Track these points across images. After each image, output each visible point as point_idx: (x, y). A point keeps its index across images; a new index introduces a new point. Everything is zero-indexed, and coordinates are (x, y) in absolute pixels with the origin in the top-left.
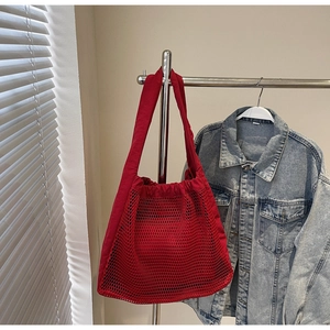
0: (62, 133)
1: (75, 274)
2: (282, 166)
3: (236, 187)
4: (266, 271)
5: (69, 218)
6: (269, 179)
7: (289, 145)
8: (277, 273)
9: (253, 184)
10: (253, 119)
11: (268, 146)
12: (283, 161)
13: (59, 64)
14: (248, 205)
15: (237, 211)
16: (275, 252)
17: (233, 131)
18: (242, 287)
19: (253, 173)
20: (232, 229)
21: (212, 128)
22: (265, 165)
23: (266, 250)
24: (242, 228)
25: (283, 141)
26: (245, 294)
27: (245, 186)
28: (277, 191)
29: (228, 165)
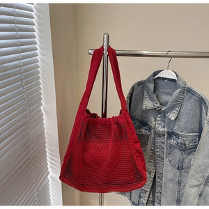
0: (43, 83)
2: (182, 110)
3: (154, 123)
4: (172, 180)
5: (47, 133)
6: (173, 119)
7: (187, 96)
8: (180, 183)
9: (164, 122)
10: (165, 79)
11: (173, 96)
12: (183, 107)
14: (161, 135)
15: (154, 138)
16: (178, 168)
17: (151, 86)
18: (158, 189)
19: (164, 114)
20: (152, 150)
21: (140, 83)
22: (171, 109)
23: (173, 166)
24: (158, 150)
25: (182, 93)
26: (159, 195)
27: (159, 122)
28: (179, 127)
29: (148, 108)
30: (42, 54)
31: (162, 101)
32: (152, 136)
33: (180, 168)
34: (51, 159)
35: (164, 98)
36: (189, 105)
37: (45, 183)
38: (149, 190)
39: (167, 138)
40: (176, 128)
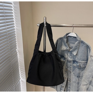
1: (21, 76)
2: (79, 51)
3: (67, 56)
4: (75, 82)
6: (75, 54)
7: (81, 44)
8: (78, 83)
9: (71, 56)
11: (75, 44)
12: (79, 49)
13: (16, 21)
14: (70, 62)
15: (67, 63)
16: (77, 77)
17: (65, 40)
18: (69, 86)
19: (71, 52)
20: (66, 68)
21: (60, 39)
22: (74, 50)
23: (75, 76)
24: (68, 68)
25: (79, 43)
26: (69, 88)
27: (69, 56)
28: (78, 58)
29: (64, 50)
30: (16, 26)
31: (70, 46)
32: (66, 62)
33: (78, 77)
34: (21, 72)
35: (71, 45)
36: (82, 49)
37: (18, 83)
38: (65, 86)
39: (73, 63)
40: (76, 59)
